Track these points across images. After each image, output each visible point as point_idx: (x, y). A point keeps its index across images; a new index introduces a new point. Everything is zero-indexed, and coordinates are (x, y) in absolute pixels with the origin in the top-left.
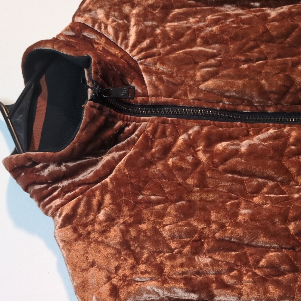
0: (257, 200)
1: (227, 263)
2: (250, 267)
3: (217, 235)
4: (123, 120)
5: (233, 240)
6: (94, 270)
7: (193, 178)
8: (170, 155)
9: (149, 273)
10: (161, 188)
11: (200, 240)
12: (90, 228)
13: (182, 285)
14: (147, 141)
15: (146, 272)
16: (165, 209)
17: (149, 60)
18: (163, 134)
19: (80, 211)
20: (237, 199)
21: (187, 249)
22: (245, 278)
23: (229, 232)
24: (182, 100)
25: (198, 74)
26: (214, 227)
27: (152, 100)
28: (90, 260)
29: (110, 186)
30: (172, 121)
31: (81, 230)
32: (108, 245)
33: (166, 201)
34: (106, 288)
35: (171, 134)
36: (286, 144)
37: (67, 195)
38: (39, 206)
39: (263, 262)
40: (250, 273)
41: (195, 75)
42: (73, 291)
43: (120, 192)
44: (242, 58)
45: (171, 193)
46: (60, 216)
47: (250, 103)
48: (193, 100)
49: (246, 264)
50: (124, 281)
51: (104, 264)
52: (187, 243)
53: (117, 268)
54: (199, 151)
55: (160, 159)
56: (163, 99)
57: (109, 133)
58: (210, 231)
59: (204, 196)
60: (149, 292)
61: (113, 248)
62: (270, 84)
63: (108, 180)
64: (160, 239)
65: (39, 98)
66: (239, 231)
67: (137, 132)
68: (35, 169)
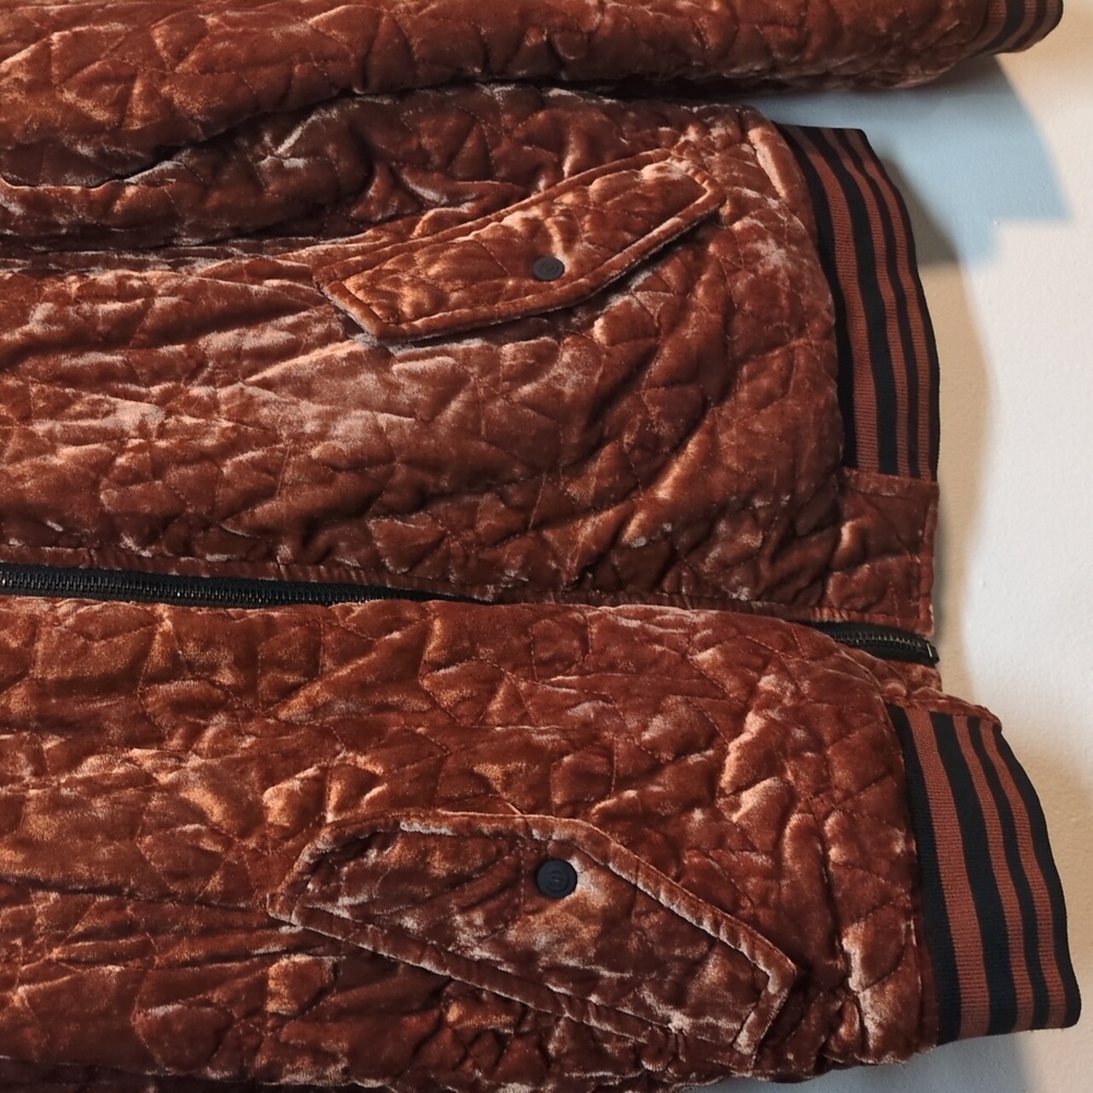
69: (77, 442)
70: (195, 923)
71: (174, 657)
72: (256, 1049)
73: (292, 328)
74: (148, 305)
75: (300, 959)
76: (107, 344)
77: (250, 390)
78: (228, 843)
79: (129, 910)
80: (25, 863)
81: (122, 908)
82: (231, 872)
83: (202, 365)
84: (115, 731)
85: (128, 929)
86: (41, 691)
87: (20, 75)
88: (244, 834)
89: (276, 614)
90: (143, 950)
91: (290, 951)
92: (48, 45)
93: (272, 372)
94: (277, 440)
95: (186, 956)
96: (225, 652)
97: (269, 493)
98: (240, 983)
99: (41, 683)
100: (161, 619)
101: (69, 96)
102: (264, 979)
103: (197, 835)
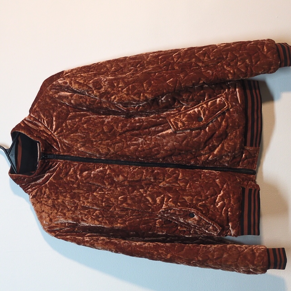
0: (95, 194)
1: (85, 214)
2: (91, 215)
3: (82, 205)
4: (52, 162)
5: (87, 206)
6: (44, 213)
7: (76, 185)
8: (68, 175)
9: (61, 215)
10: (65, 188)
11: (77, 206)
12: (42, 199)
13: (71, 219)
14: (60, 170)
15: (60, 215)
16: (66, 195)
17: (61, 137)
18: (66, 167)
19: (38, 194)
20: (89, 193)
21: (73, 208)
22: (89, 218)
23: (86, 204)
24: (73, 154)
25: (78, 145)
26: (81, 202)
27: (62, 154)
28: (43, 210)
29: (48, 186)
30: (69, 162)
31: (39, 200)
32: (48, 206)
33: (66, 192)
34: (48, 219)
35: (68, 167)
36: (105, 175)
37: (33, 188)
38: (23, 190)
39: (94, 214)
40: (91, 217)
41: (77, 145)
42: (37, 218)
43: (51, 188)
44: (94, 140)
45: (68, 189)
46: (31, 195)
47: (96, 156)
48: (76, 154)
49: (90, 214)
50: (54, 217)
51: (47, 211)
52: (73, 207)
53: (51, 213)
54: (78, 174)
55: (65, 177)
56: (66, 154)
57: (47, 168)
58: (80, 203)
59: (79, 191)
60: (61, 221)
61: (50, 206)
62: (103, 151)
63: (47, 183)
64: (65, 205)
65: (18, 145)
66: (88, 204)
67: (56, 166)
68: (22, 179)
69: (133, 146)
70: (148, 215)
71: (146, 178)
72: (155, 231)
73: (162, 127)
74: (143, 124)
75: (160, 220)
76: (137, 130)
77: (157, 137)
78: (152, 205)
79: (140, 213)
80: (127, 207)
81: (139, 212)
82: (152, 209)
83: (150, 133)
84: (138, 187)
85: (140, 215)
86: (129, 182)
87: (125, 93)
88: (154, 204)
89: (159, 171)
90: (142, 217)
91: (159, 219)
92: (129, 87)
93: (160, 134)
94: (160, 146)
95: (146, 219)
96: (152, 177)
97: (159, 154)
98: (153, 223)
99: (129, 181)
100: (144, 173)
101: (132, 96)
102: (156, 222)
103: (148, 204)
